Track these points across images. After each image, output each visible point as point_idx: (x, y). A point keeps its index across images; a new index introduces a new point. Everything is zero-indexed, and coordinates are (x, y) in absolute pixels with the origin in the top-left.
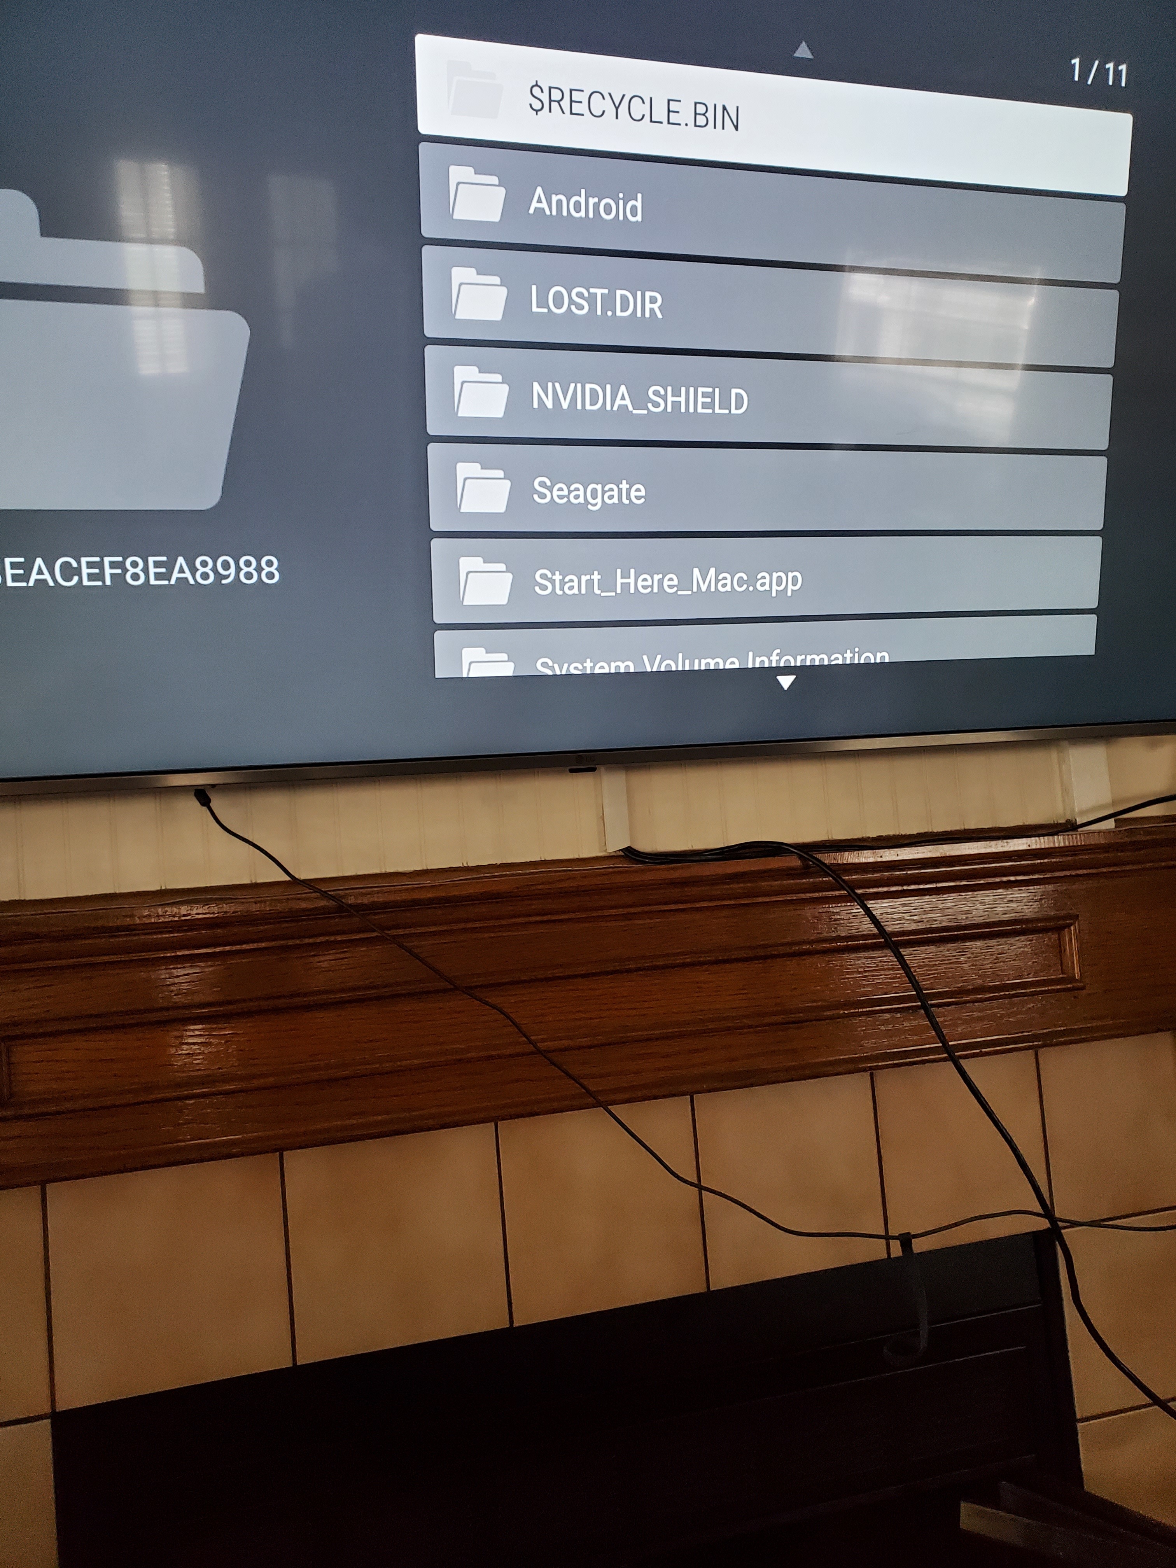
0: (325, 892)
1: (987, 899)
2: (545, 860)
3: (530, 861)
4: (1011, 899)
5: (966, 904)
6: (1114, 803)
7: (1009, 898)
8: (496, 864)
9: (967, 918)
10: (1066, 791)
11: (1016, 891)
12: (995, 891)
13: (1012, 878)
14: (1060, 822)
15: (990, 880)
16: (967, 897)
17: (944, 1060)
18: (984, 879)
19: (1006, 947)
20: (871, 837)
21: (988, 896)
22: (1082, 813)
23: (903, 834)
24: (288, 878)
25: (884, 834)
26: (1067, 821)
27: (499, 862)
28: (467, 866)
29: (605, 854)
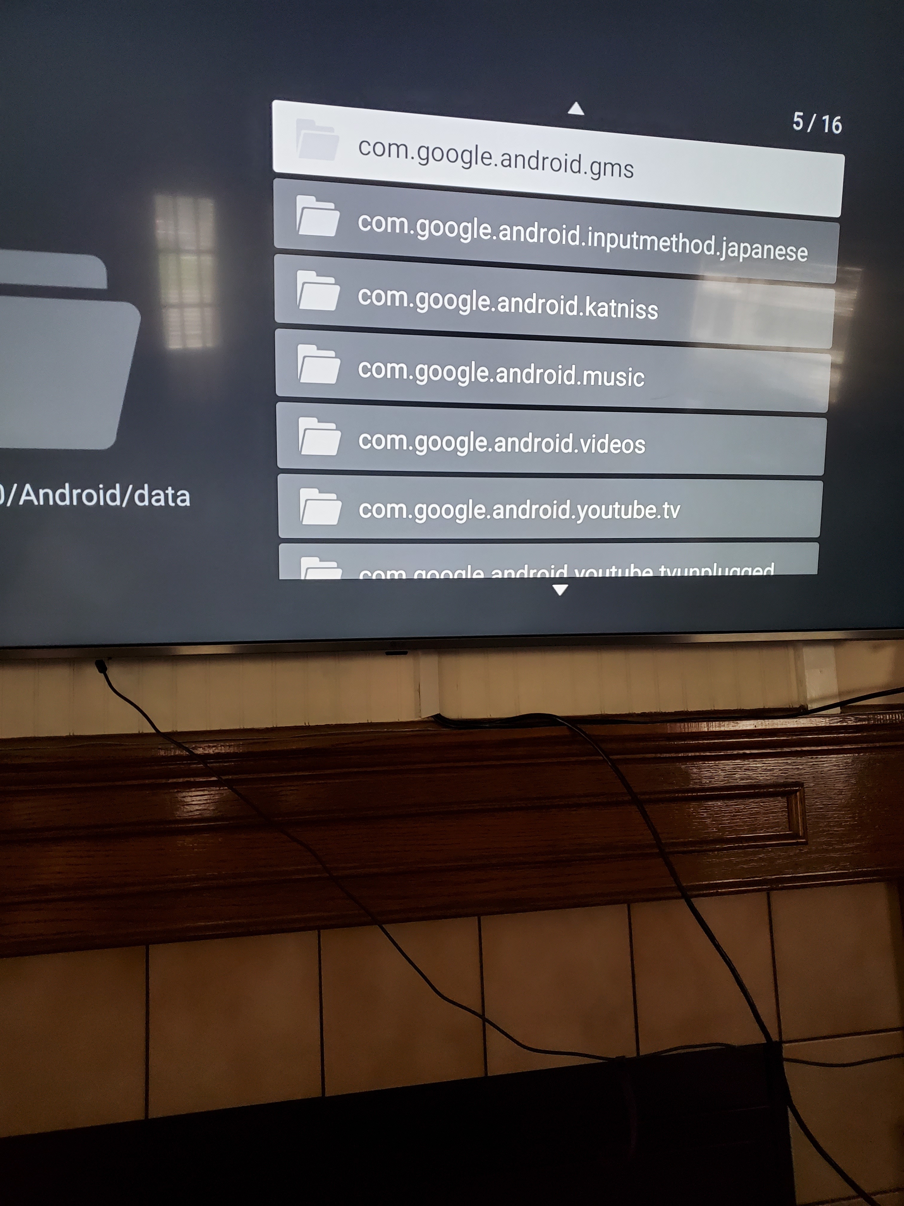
0: (180, 743)
1: (727, 768)
2: (371, 723)
3: (359, 723)
4: (748, 768)
5: (710, 770)
6: (840, 694)
7: (746, 767)
8: (332, 724)
9: (710, 782)
10: (801, 682)
11: (751, 762)
12: (733, 761)
13: (748, 752)
14: (794, 706)
15: (729, 752)
16: (711, 765)
17: (677, 898)
18: (724, 752)
19: (742, 807)
20: (636, 713)
21: (729, 764)
22: (813, 701)
23: (663, 712)
24: (153, 731)
25: (647, 711)
26: (800, 706)
27: (334, 723)
28: (308, 725)
29: (419, 719)
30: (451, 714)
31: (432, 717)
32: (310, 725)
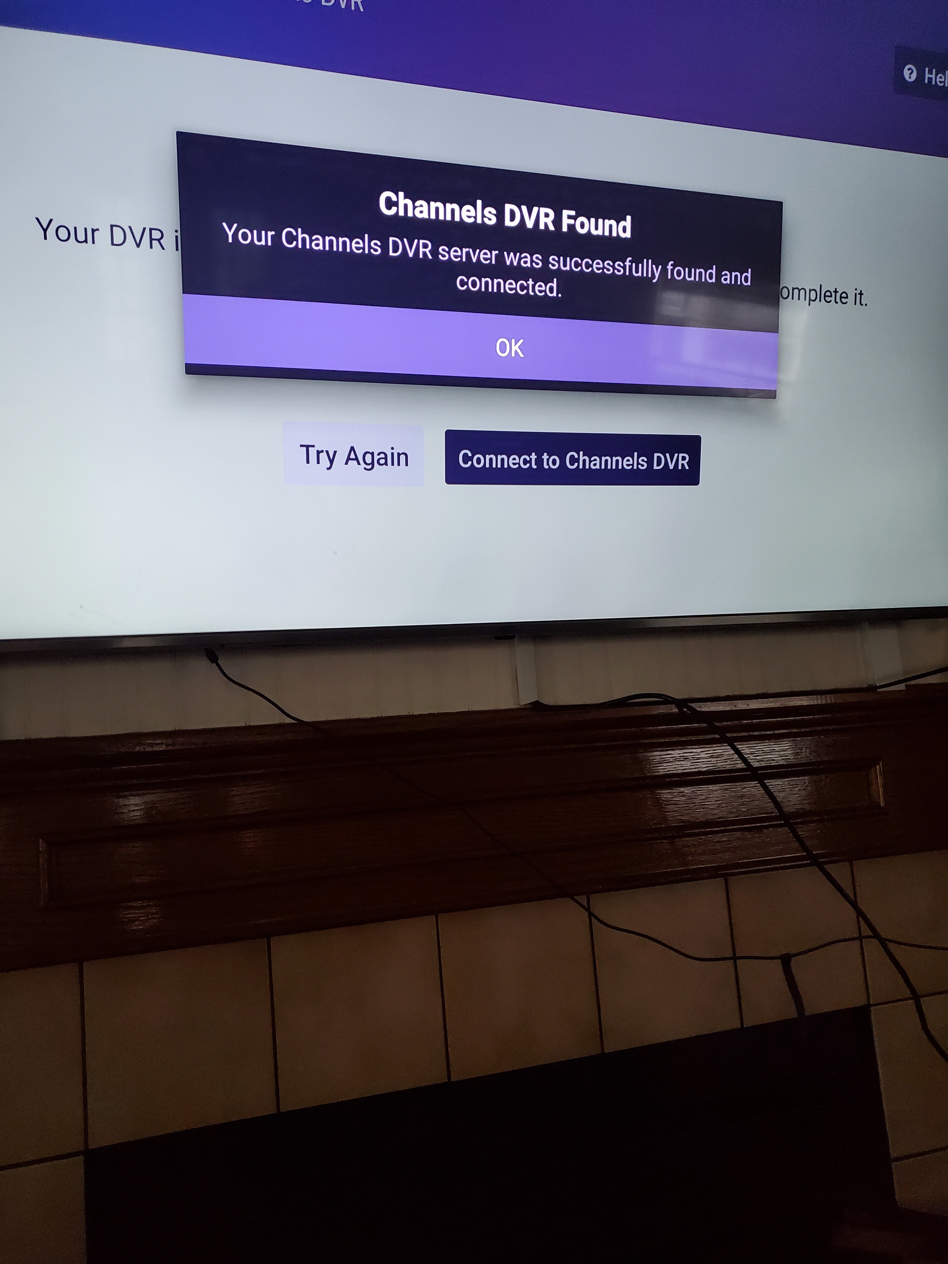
6: (905, 672)
10: (867, 662)
14: (863, 686)
22: (880, 680)
24: (290, 720)
26: (869, 686)
27: (436, 712)
28: (412, 714)
29: (518, 706)
30: (548, 700)
31: (529, 704)
32: (414, 714)
